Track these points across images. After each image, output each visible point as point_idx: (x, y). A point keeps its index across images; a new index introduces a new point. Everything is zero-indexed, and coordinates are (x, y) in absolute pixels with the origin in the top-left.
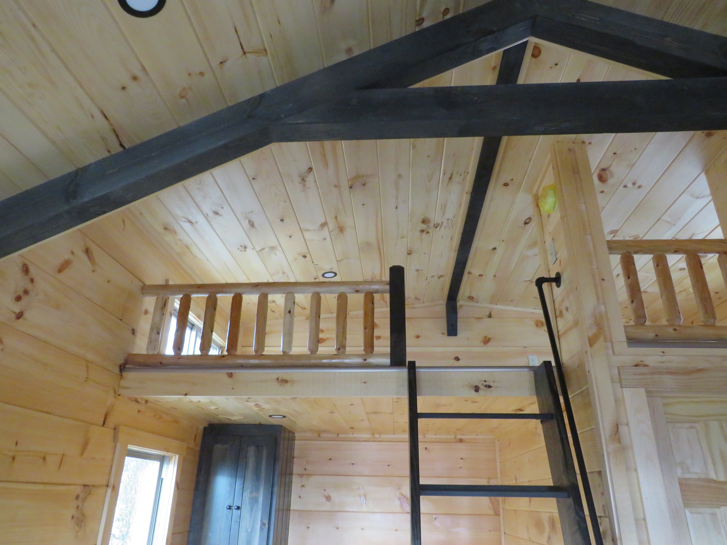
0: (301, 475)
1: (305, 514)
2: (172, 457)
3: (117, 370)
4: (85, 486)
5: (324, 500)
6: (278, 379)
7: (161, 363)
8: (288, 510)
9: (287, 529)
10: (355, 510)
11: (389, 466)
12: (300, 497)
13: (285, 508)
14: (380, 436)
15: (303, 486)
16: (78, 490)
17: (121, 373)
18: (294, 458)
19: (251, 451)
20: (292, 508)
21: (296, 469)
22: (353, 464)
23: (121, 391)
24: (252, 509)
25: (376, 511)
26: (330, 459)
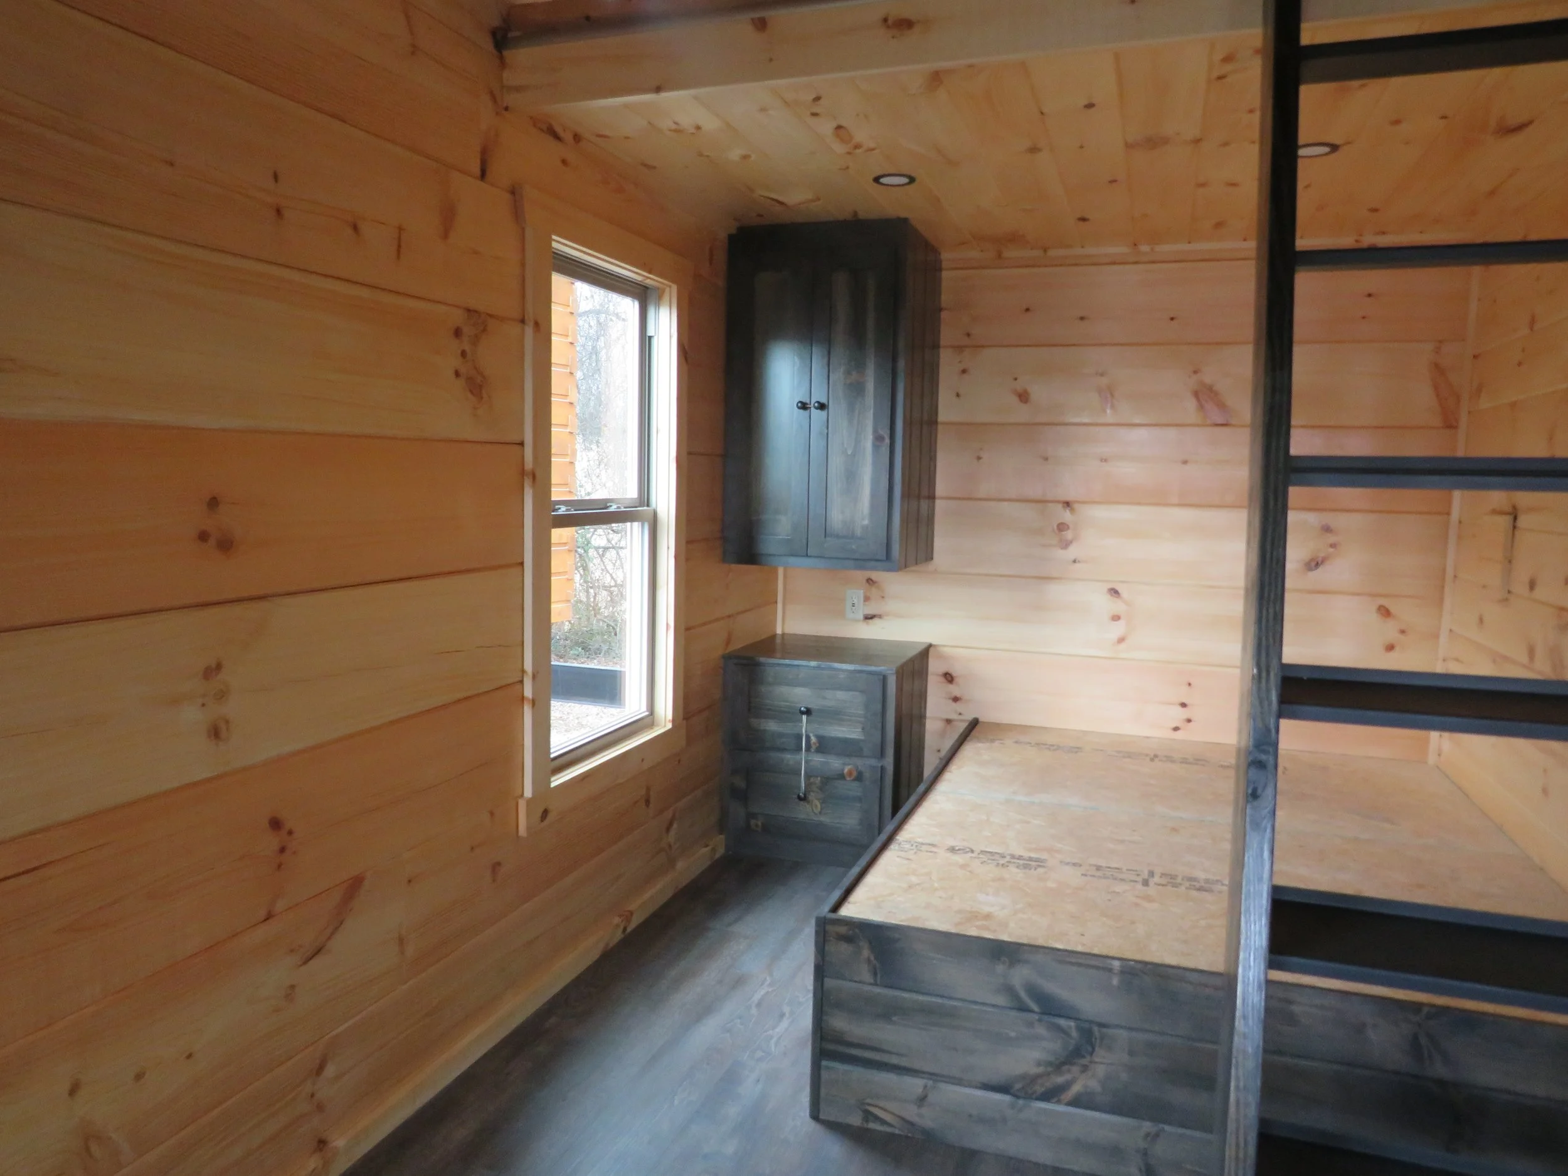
0: (959, 349)
1: (970, 430)
2: (663, 291)
3: (488, 45)
4: (469, 310)
5: (1014, 399)
6: (885, 20)
7: (588, 18)
8: (933, 422)
9: (933, 459)
10: (1086, 420)
11: (1172, 319)
12: (958, 395)
13: (926, 418)
14: (1152, 249)
15: (964, 371)
16: (457, 317)
17: (501, 53)
18: (941, 310)
19: (841, 282)
20: (941, 418)
21: (947, 335)
22: (1082, 318)
23: (510, 99)
24: (851, 409)
25: (1137, 421)
26: (1027, 310)
